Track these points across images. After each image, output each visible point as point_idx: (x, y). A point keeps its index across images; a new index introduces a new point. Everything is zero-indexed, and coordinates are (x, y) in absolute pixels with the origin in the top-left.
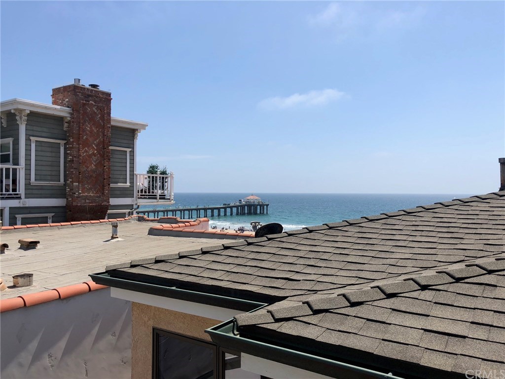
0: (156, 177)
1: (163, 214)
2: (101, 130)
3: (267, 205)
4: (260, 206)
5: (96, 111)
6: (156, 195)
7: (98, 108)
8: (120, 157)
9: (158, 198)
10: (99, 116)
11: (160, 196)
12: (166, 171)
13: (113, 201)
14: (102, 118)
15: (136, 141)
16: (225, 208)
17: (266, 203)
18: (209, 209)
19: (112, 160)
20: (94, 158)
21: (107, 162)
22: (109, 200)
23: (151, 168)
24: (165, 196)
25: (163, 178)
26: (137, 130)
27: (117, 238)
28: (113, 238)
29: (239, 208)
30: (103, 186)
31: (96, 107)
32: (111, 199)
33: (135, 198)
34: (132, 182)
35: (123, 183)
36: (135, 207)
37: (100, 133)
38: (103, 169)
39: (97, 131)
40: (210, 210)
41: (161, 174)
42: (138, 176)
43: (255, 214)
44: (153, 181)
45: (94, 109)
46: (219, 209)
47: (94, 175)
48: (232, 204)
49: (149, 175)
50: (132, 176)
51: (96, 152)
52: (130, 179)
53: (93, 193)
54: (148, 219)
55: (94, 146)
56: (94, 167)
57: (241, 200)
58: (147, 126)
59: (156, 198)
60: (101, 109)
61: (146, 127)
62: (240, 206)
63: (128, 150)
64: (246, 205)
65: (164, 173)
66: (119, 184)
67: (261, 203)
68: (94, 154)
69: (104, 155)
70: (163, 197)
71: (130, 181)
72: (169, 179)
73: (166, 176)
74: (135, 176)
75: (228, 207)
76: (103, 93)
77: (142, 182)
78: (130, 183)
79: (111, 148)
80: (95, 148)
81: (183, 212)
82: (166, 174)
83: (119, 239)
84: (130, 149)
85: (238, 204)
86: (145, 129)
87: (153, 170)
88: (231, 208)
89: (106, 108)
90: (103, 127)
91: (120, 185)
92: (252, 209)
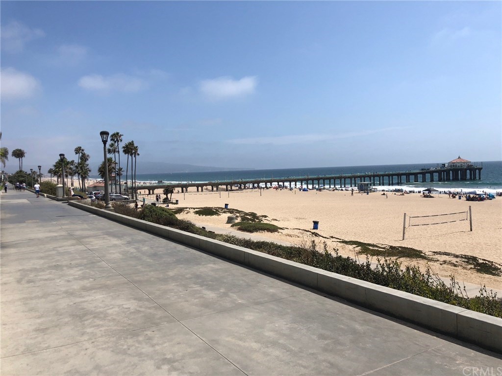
3: (480, 169)
4: (471, 170)
16: (423, 174)
17: (478, 167)
29: (442, 173)
40: (405, 176)
46: (415, 174)
67: (470, 167)
75: (427, 172)
85: (440, 168)
88: (432, 173)
92: (459, 174)
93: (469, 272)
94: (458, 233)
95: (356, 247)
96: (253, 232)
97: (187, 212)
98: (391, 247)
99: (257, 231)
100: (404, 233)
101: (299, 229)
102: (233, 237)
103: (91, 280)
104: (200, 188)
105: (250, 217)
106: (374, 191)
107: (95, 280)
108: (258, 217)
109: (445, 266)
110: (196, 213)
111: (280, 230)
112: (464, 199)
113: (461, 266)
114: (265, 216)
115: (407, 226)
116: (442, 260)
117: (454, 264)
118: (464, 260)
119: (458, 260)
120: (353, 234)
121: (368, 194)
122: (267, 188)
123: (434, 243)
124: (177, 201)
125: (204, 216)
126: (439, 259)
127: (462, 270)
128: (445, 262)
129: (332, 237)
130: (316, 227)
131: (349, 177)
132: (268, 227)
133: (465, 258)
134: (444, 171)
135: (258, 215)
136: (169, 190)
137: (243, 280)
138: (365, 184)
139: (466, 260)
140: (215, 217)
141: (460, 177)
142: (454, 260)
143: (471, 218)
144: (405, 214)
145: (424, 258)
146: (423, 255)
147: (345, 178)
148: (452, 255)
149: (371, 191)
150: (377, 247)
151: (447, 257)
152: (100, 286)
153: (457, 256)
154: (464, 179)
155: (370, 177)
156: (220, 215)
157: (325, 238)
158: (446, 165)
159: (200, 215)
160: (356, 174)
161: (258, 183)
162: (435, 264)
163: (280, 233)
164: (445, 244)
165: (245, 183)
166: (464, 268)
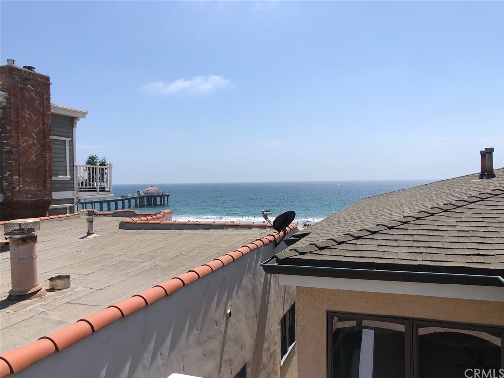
0: (96, 168)
2: (40, 118)
3: (168, 196)
4: (161, 197)
5: (34, 96)
6: (96, 188)
7: (37, 93)
8: (59, 147)
9: (99, 191)
10: (39, 102)
11: (100, 188)
12: (105, 162)
13: (56, 195)
14: (42, 104)
15: (75, 131)
16: (123, 201)
17: (167, 194)
18: (105, 202)
19: (53, 150)
20: (35, 149)
21: (48, 152)
22: (51, 194)
23: (89, 159)
24: (105, 188)
25: (103, 169)
26: (76, 118)
27: (93, 233)
28: (89, 234)
29: (138, 200)
30: (45, 179)
31: (34, 92)
32: (53, 193)
33: (75, 192)
34: (72, 175)
35: (63, 175)
36: (76, 201)
37: (40, 122)
38: (45, 161)
39: (37, 118)
40: (107, 203)
41: (100, 165)
42: (79, 167)
43: (156, 205)
44: (93, 172)
45: (32, 94)
46: (116, 201)
47: (35, 167)
48: (130, 196)
49: (89, 166)
50: (72, 168)
51: (36, 141)
52: (70, 171)
53: (34, 187)
54: (99, 213)
55: (34, 135)
56: (35, 159)
57: (140, 192)
58: (87, 113)
59: (96, 191)
60: (40, 95)
61: (86, 116)
62: (139, 198)
63: (68, 140)
64: (145, 197)
65: (103, 164)
66: (59, 177)
68: (34, 144)
69: (45, 145)
70: (103, 190)
71: (70, 173)
72: (109, 170)
73: (106, 167)
74: (75, 167)
75: (126, 199)
76: (42, 77)
77: (82, 175)
78: (70, 175)
79: (52, 137)
80: (35, 137)
82: (105, 165)
83: (95, 235)
84: (70, 139)
85: (137, 195)
86: (85, 117)
87: (92, 161)
88: (129, 200)
89: (45, 93)
90: (43, 115)
91: (61, 177)
92: (152, 200)
141: (152, 203)
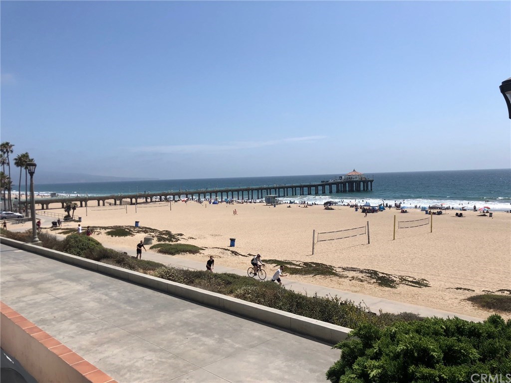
1: (266, 192)
3: (371, 181)
4: (364, 182)
16: (323, 186)
17: (370, 179)
18: (313, 186)
29: (340, 185)
46: (317, 186)
48: (331, 181)
57: (341, 177)
64: (347, 182)
67: (363, 179)
75: (327, 185)
81: (286, 189)
85: (338, 181)
88: (330, 185)
92: (354, 185)
93: (373, 286)
94: (358, 247)
95: (276, 266)
96: (174, 255)
97: (98, 233)
98: (305, 264)
99: (179, 253)
100: (313, 248)
101: (218, 248)
102: (173, 268)
103: (92, 334)
104: (101, 202)
105: (166, 237)
106: (280, 204)
107: (96, 334)
108: (173, 236)
109: (353, 281)
110: (109, 233)
111: (201, 251)
112: (360, 210)
113: (366, 281)
114: (181, 235)
115: (315, 242)
116: (350, 276)
117: (360, 279)
118: (368, 275)
119: (363, 275)
120: (268, 250)
121: (275, 207)
122: (176, 201)
123: (339, 256)
124: (80, 218)
125: (117, 237)
126: (348, 275)
127: (368, 285)
128: (353, 278)
129: (250, 255)
130: (232, 245)
131: (256, 189)
132: (190, 248)
133: (369, 273)
134: (341, 183)
135: (173, 233)
136: (68, 206)
137: (227, 325)
138: (272, 197)
139: (370, 275)
140: (128, 237)
141: (355, 189)
142: (360, 275)
143: (368, 232)
144: (314, 230)
145: (336, 274)
146: (335, 271)
147: (253, 190)
148: (358, 271)
149: (277, 204)
150: (294, 264)
151: (354, 272)
152: (107, 340)
153: (362, 272)
154: (358, 190)
155: (275, 188)
156: (134, 235)
157: (244, 256)
158: (343, 177)
159: (112, 236)
160: (263, 186)
161: (166, 195)
162: (346, 280)
163: (202, 254)
164: (348, 257)
165: (151, 196)
166: (369, 283)
